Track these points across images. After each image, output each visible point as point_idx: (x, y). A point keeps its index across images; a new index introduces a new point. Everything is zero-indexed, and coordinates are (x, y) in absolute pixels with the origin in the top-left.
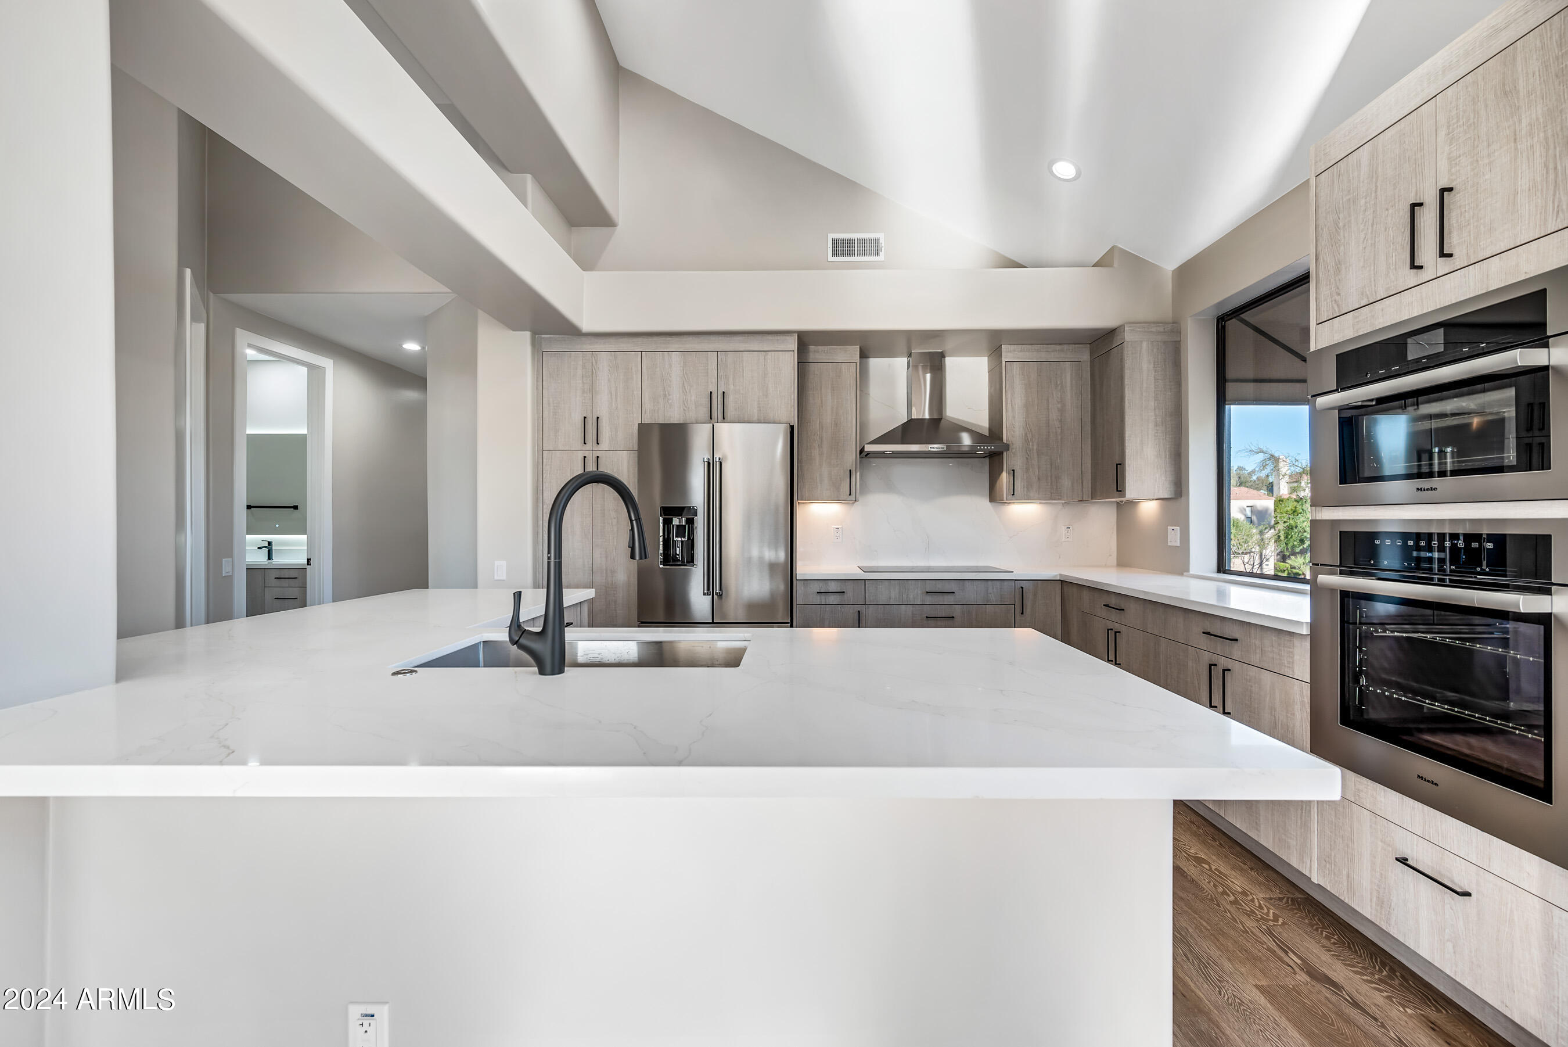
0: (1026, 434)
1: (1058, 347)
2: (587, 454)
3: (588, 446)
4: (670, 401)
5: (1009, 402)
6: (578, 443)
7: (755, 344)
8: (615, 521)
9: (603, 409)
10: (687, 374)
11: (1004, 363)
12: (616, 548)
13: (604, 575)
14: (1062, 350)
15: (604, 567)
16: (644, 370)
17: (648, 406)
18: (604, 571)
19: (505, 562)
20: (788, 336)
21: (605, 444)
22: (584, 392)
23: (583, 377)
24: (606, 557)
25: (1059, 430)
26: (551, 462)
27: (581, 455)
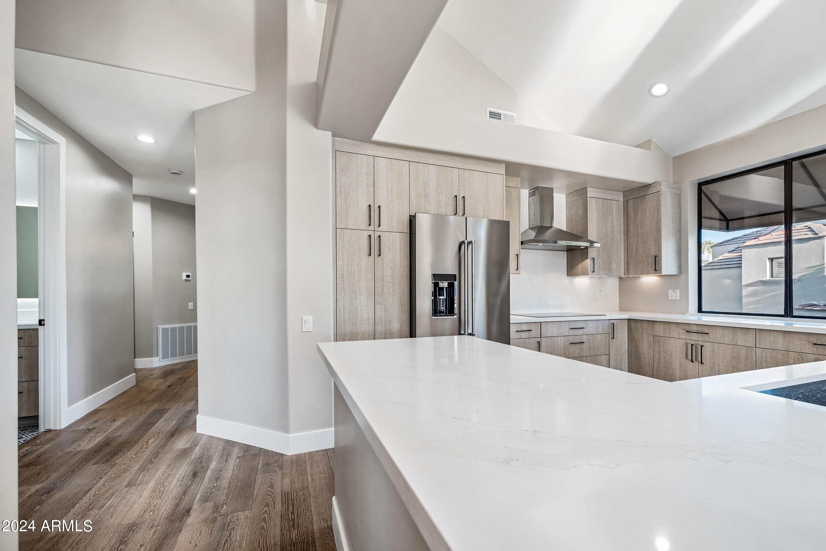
0: (598, 239)
1: (610, 192)
2: (371, 233)
3: (371, 228)
4: (429, 200)
5: (591, 220)
6: (363, 223)
7: (481, 167)
8: (391, 285)
9: (382, 200)
10: (439, 181)
11: (588, 197)
12: (392, 304)
13: (384, 324)
14: (612, 194)
15: (384, 319)
16: (411, 175)
17: (414, 201)
18: (384, 322)
19: (312, 317)
20: (500, 164)
21: (383, 227)
22: (368, 186)
23: (367, 175)
24: (385, 311)
25: (611, 237)
26: (343, 238)
27: (366, 234)
